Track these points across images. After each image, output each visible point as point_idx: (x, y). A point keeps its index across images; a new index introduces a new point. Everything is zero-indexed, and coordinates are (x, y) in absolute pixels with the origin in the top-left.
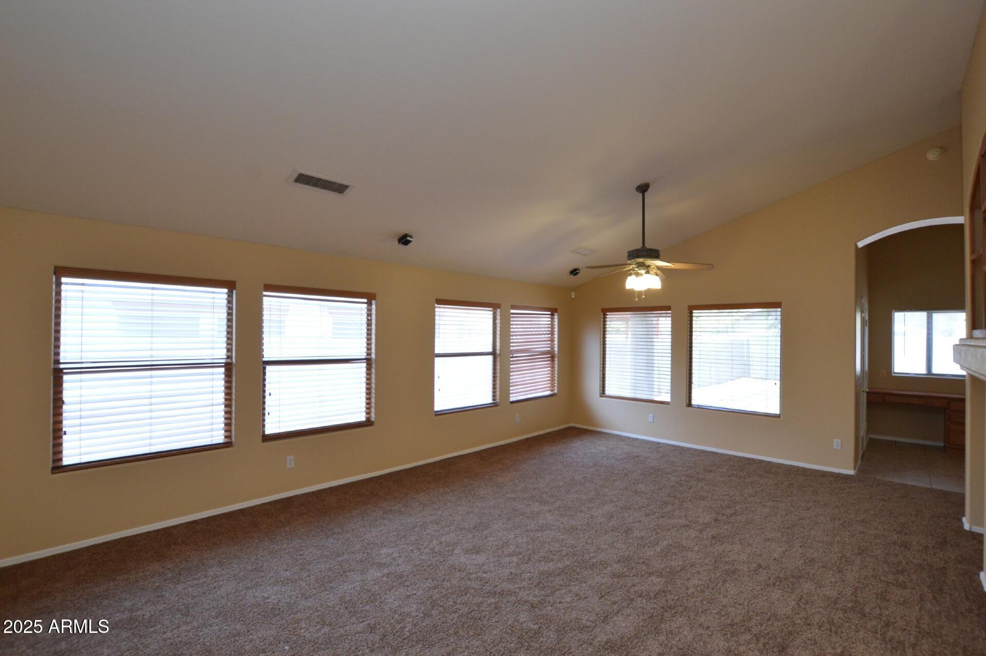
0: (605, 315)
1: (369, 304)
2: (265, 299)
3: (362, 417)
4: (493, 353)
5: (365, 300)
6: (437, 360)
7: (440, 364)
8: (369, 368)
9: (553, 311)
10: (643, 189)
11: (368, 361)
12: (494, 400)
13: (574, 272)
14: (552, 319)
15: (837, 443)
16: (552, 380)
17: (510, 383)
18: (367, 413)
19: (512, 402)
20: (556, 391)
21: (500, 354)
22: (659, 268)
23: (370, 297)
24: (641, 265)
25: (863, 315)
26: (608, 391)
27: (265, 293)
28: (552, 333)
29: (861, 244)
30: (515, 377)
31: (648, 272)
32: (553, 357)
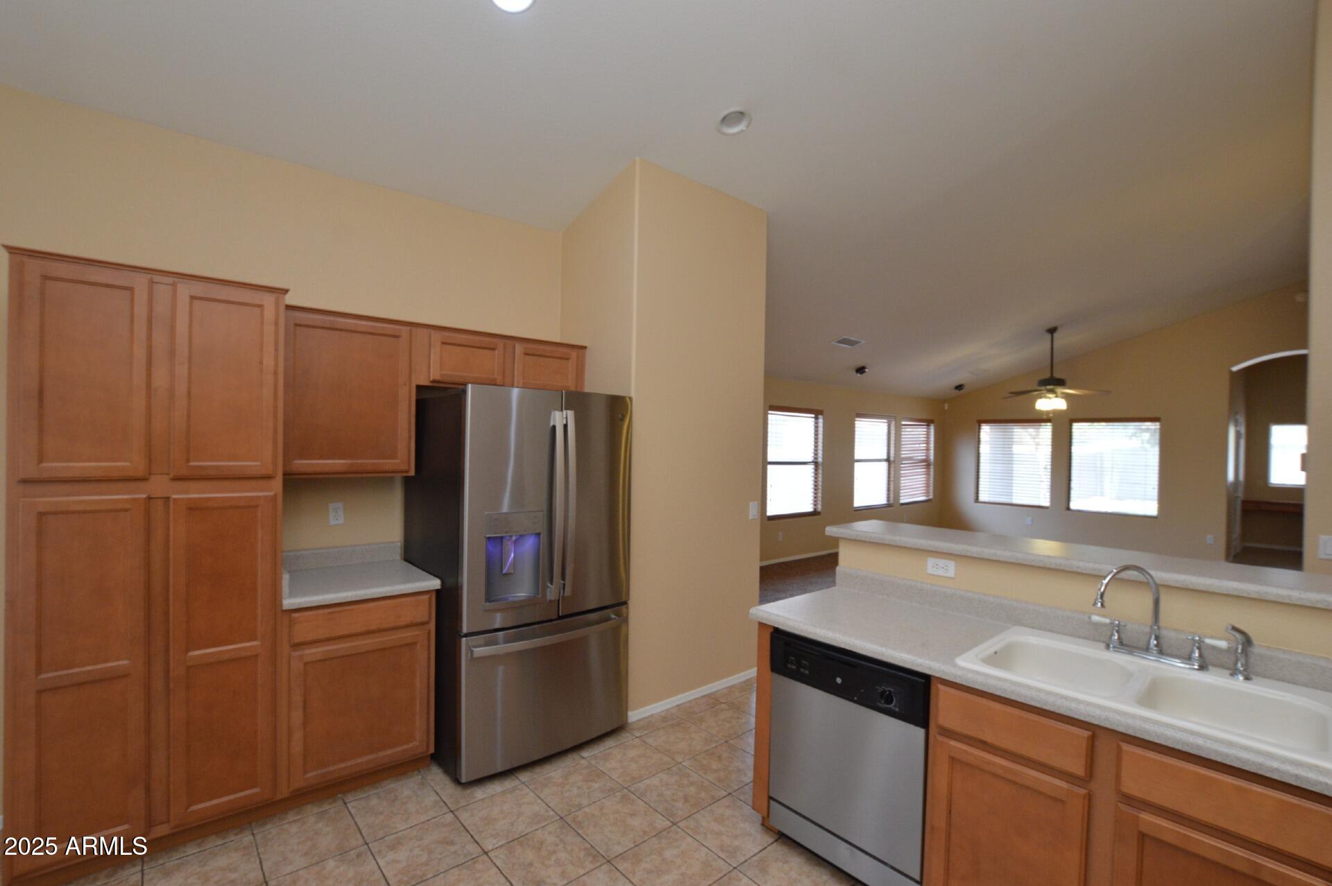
0: (980, 426)
1: (816, 418)
2: (769, 416)
3: (810, 509)
4: (888, 460)
5: (813, 416)
6: (856, 465)
7: (858, 467)
8: (816, 469)
9: (928, 422)
10: (1052, 331)
11: (816, 463)
12: (888, 501)
13: (959, 387)
14: (928, 429)
15: (1209, 539)
16: (928, 486)
17: (900, 487)
18: (815, 505)
19: (902, 504)
20: (931, 497)
21: (894, 461)
22: (1063, 393)
23: (817, 413)
24: (1052, 391)
25: (1238, 429)
26: (982, 497)
27: (770, 412)
28: (928, 443)
29: (1235, 369)
30: (904, 482)
31: (1057, 397)
32: (928, 466)
